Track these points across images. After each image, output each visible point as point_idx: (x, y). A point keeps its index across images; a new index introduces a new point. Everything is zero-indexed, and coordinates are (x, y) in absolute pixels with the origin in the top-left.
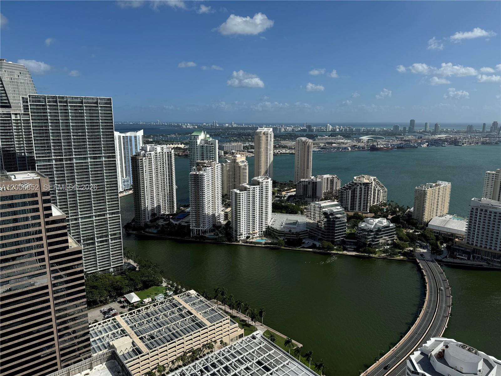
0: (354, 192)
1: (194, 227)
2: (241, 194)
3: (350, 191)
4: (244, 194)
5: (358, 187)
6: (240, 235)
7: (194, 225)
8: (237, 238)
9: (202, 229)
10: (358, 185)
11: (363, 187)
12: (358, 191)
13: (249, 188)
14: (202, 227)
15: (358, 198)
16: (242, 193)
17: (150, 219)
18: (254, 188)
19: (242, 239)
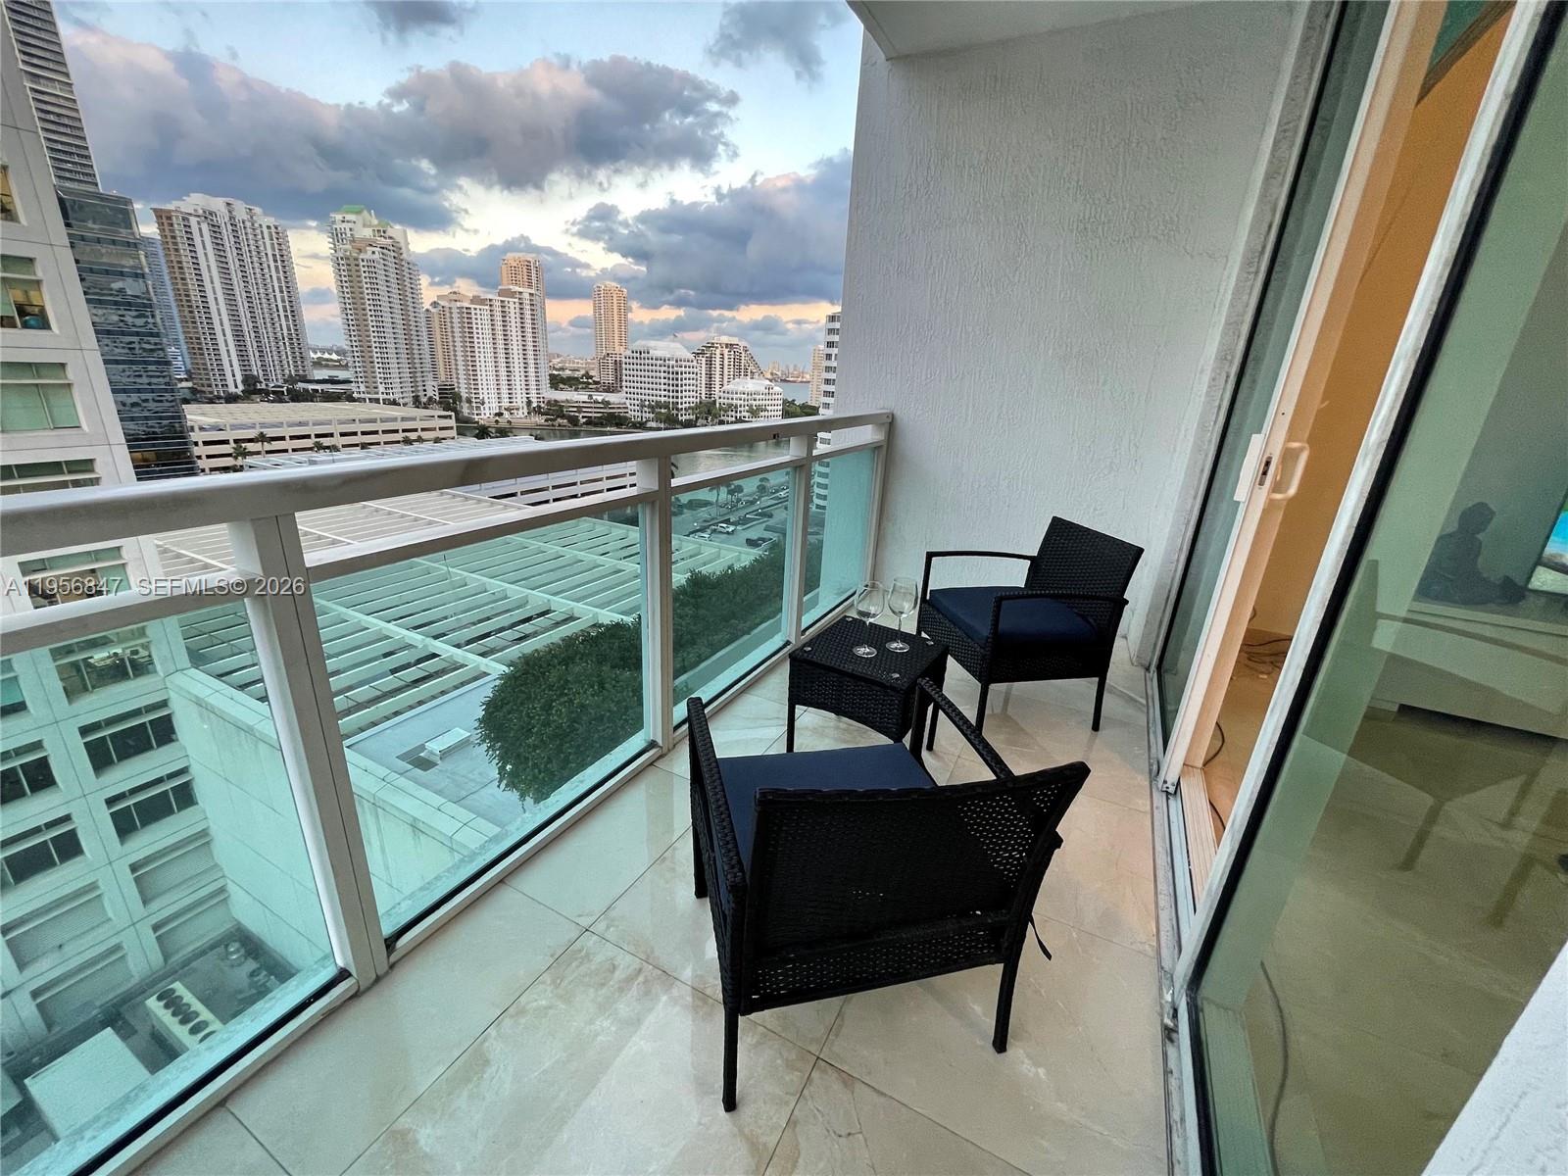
0: (710, 363)
1: (364, 393)
2: (473, 312)
3: (704, 359)
4: (478, 312)
5: (718, 352)
6: (478, 408)
7: (363, 388)
8: (473, 414)
9: (385, 396)
10: (717, 348)
11: (726, 351)
12: (718, 360)
13: (490, 300)
14: (383, 393)
15: (718, 373)
16: (475, 309)
17: (241, 387)
18: (502, 301)
19: (485, 417)
